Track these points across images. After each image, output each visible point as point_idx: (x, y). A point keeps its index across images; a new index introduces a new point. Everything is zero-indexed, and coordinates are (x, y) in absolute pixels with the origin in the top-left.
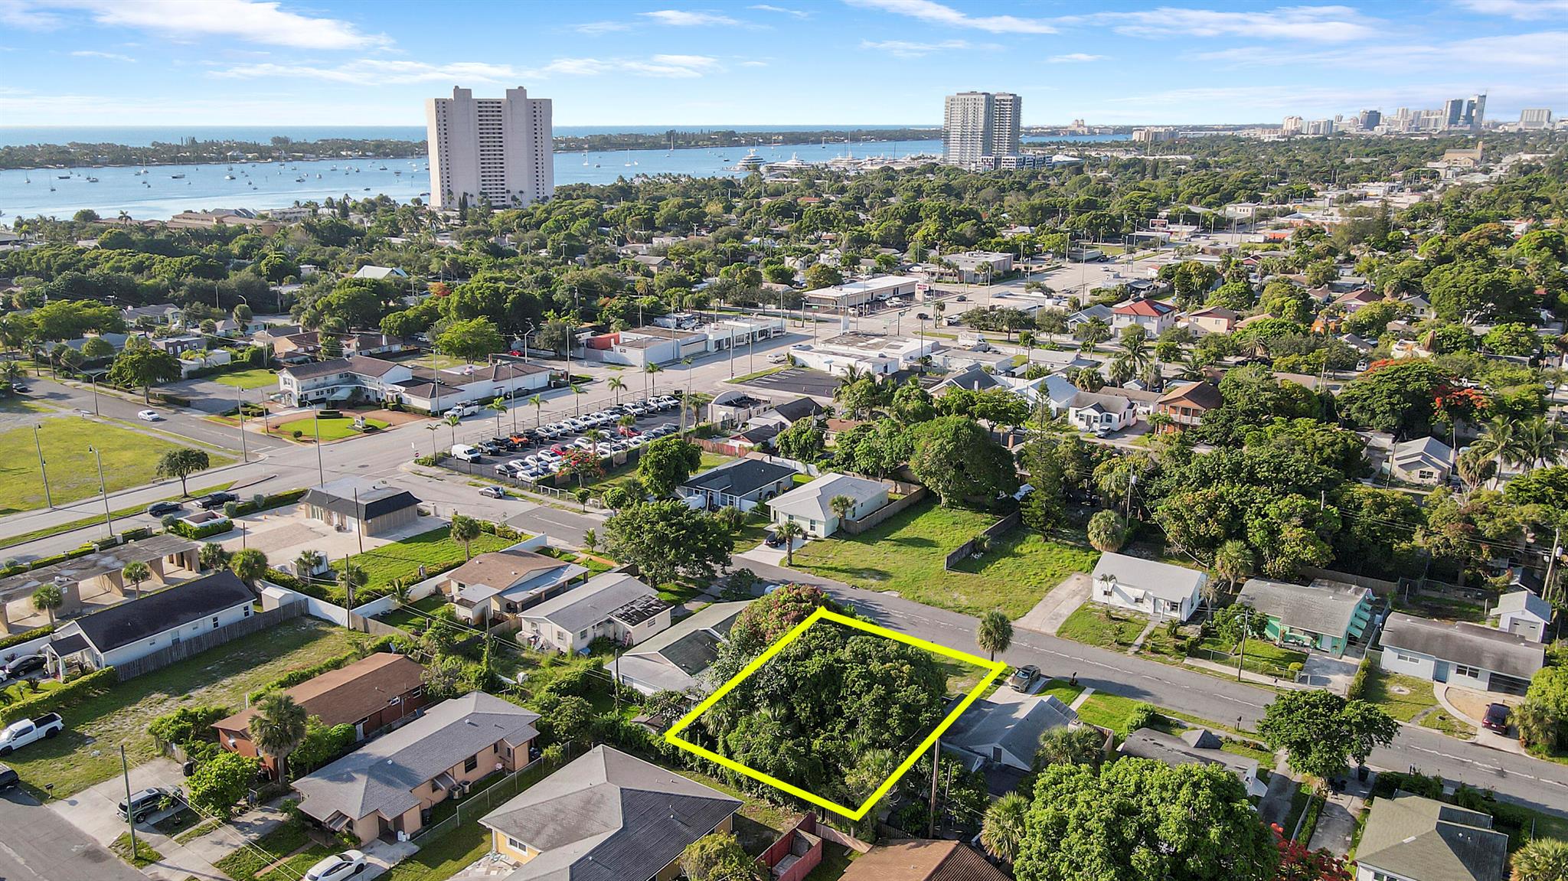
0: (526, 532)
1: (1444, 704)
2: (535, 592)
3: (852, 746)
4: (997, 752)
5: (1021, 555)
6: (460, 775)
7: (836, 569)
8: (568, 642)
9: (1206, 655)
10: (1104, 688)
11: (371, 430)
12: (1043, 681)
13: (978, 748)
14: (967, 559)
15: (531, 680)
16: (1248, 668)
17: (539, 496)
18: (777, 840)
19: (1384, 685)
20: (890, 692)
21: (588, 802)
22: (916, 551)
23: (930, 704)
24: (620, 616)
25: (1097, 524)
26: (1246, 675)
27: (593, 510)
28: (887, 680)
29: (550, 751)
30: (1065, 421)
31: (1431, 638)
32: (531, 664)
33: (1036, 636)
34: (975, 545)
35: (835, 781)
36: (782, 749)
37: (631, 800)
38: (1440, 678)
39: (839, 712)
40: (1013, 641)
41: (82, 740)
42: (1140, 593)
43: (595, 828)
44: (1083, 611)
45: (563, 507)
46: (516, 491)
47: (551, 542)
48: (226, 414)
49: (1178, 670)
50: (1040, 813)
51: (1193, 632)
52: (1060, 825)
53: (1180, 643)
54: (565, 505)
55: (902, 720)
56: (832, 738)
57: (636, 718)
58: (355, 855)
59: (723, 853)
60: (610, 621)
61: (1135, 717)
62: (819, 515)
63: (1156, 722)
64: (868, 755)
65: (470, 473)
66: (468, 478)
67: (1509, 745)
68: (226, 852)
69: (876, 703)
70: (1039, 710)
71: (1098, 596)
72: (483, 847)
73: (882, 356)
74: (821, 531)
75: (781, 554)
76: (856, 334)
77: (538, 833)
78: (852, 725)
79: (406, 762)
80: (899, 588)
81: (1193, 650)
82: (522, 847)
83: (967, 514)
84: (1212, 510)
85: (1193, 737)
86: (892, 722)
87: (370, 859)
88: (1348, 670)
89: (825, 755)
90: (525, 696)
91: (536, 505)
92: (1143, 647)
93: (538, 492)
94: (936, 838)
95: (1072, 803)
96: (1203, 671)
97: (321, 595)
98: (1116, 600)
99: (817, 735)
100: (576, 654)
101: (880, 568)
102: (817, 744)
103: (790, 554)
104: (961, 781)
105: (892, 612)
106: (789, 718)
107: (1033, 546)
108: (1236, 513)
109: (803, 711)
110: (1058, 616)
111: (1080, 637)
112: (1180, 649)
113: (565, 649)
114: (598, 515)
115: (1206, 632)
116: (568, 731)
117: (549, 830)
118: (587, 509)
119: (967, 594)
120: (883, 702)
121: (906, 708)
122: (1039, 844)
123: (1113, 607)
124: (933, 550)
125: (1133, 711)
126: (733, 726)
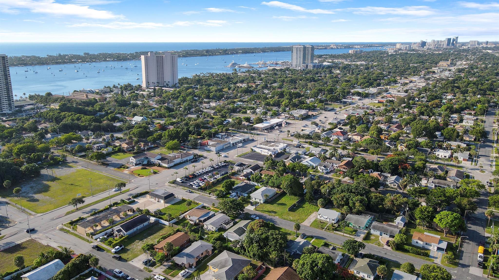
0: (199, 202)
1: (380, 240)
2: (205, 218)
3: (271, 251)
4: (296, 251)
5: (304, 207)
6: (201, 256)
7: (265, 211)
8: (214, 229)
9: (338, 231)
10: (318, 238)
11: (155, 173)
12: (306, 236)
13: (293, 250)
14: (293, 209)
15: (208, 237)
16: (345, 233)
17: (199, 192)
18: (258, 267)
19: (370, 236)
20: (277, 241)
21: (226, 261)
22: (282, 206)
23: (284, 243)
24: (224, 223)
25: (319, 202)
26: (345, 235)
27: (212, 196)
28: (277, 239)
29: (216, 252)
30: (317, 169)
31: (380, 227)
32: (207, 234)
33: (306, 226)
34: (294, 205)
35: (268, 257)
36: (259, 252)
37: (233, 260)
38: (381, 235)
39: (268, 244)
40: (301, 228)
41: (128, 250)
42: (327, 217)
43: (228, 265)
44: (315, 221)
45: (205, 195)
46: (193, 191)
47: (205, 205)
48: (119, 168)
49: (332, 233)
50: (301, 262)
51: (336, 225)
52: (304, 264)
53: (334, 228)
54: (205, 194)
55: (279, 246)
56: (267, 249)
57: (230, 245)
58: (187, 270)
59: (250, 269)
60: (222, 224)
61: (322, 244)
62: (261, 198)
63: (326, 245)
64: (273, 252)
65: (182, 186)
66: (182, 187)
67: (389, 248)
68: (164, 270)
69: (275, 243)
70: (304, 243)
71: (319, 217)
72: (207, 269)
73: (274, 149)
74: (262, 202)
75: (254, 207)
76: (267, 141)
77: (218, 266)
78: (270, 247)
79: (192, 254)
80: (279, 215)
81: (336, 230)
82: (215, 269)
83: (293, 197)
84: (343, 199)
85: (331, 248)
86: (277, 246)
87: (189, 271)
88: (364, 233)
89: (266, 252)
90: (208, 240)
91: (199, 195)
92: (326, 229)
93: (199, 191)
94: (285, 266)
95: (306, 260)
96: (337, 234)
97: (162, 219)
98: (322, 218)
99: (264, 249)
100: (216, 231)
101: (274, 211)
102: (264, 250)
103: (256, 207)
104: (289, 257)
105: (277, 221)
106: (259, 246)
107: (307, 205)
108: (347, 200)
109: (262, 244)
110: (310, 222)
111: (315, 227)
112: (333, 229)
113: (213, 230)
114: (213, 197)
115: (339, 225)
116: (219, 248)
117: (220, 265)
118: (211, 196)
119: (292, 217)
120: (276, 243)
121: (280, 244)
122: (300, 267)
123: (321, 220)
124: (286, 206)
125: (322, 242)
126: (249, 247)
